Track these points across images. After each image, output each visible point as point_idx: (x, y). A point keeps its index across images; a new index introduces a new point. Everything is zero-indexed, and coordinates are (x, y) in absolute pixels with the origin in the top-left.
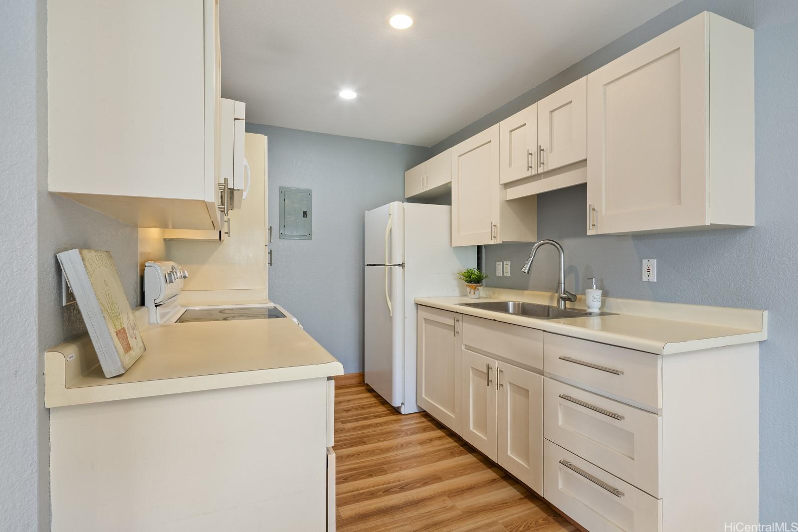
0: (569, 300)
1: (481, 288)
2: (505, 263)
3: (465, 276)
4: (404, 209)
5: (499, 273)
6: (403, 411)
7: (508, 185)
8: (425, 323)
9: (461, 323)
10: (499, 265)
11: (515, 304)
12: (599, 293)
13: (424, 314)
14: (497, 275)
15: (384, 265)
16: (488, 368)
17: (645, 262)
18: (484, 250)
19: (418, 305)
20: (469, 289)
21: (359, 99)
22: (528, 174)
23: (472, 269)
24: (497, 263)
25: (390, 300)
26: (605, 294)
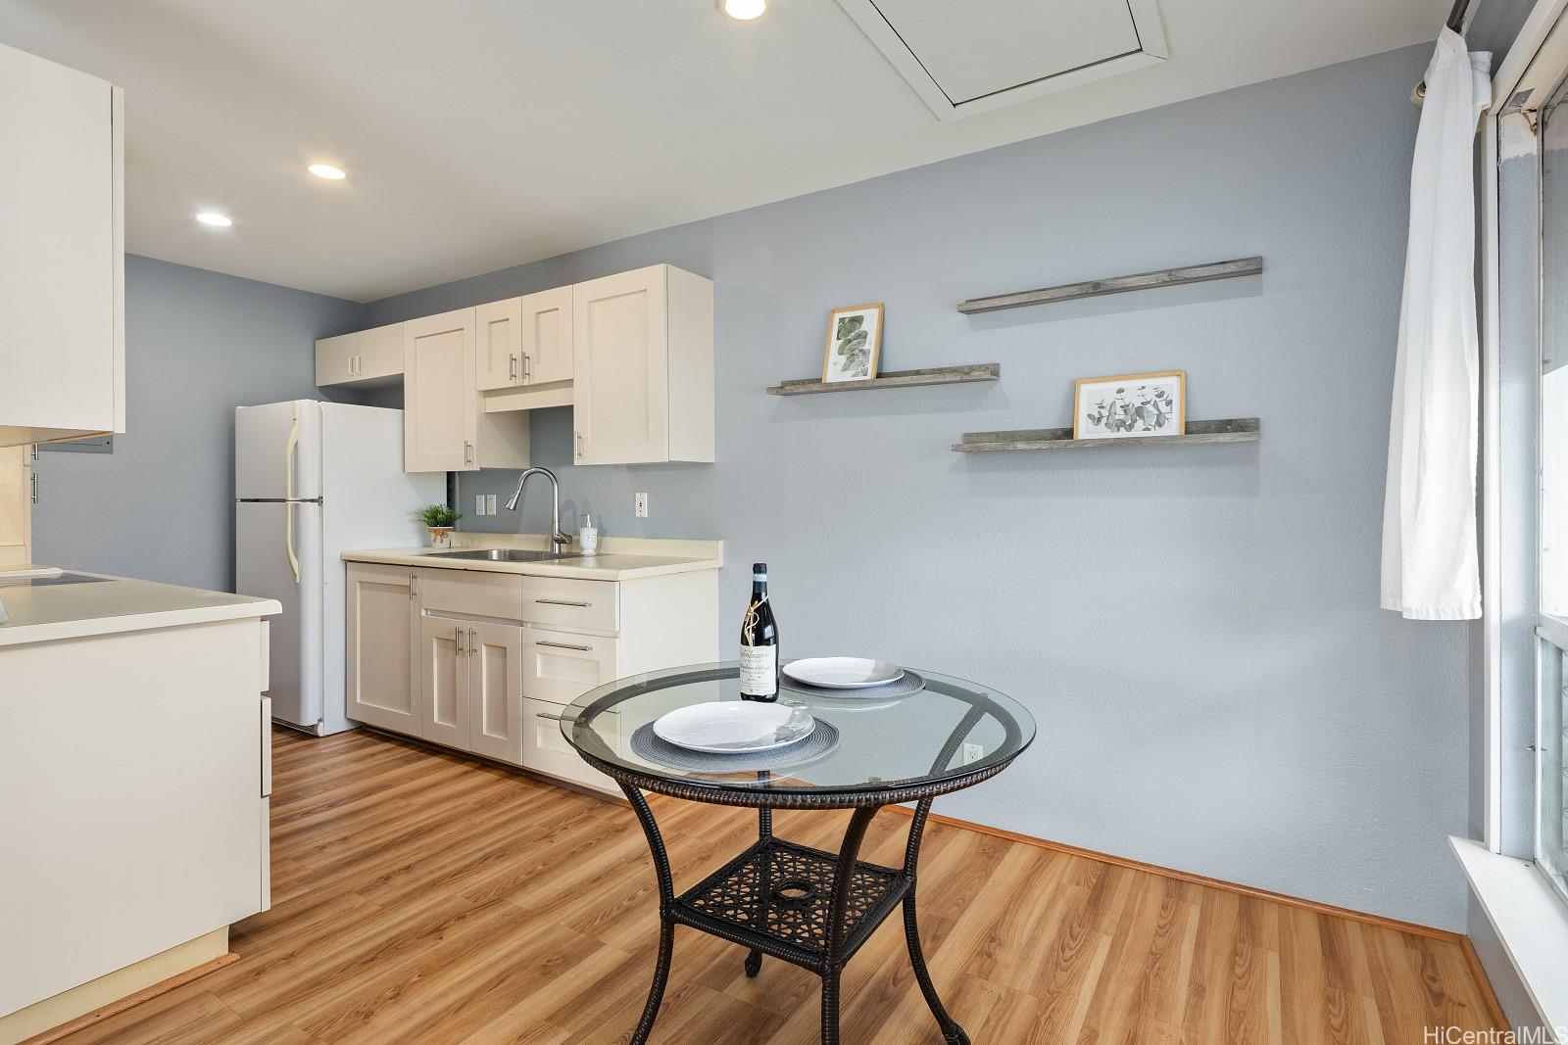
0: (564, 542)
1: (452, 534)
2: (489, 496)
3: (425, 516)
4: (321, 412)
5: (481, 511)
6: (321, 732)
7: (489, 393)
8: (361, 589)
9: (419, 580)
10: (480, 499)
11: (499, 552)
12: (594, 531)
13: (358, 574)
14: (478, 513)
15: (284, 501)
16: (459, 632)
17: (638, 495)
18: (457, 478)
19: (348, 562)
20: (433, 535)
21: (236, 227)
22: (511, 384)
23: (438, 505)
24: (478, 497)
25: (296, 556)
26: (602, 533)
